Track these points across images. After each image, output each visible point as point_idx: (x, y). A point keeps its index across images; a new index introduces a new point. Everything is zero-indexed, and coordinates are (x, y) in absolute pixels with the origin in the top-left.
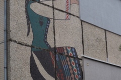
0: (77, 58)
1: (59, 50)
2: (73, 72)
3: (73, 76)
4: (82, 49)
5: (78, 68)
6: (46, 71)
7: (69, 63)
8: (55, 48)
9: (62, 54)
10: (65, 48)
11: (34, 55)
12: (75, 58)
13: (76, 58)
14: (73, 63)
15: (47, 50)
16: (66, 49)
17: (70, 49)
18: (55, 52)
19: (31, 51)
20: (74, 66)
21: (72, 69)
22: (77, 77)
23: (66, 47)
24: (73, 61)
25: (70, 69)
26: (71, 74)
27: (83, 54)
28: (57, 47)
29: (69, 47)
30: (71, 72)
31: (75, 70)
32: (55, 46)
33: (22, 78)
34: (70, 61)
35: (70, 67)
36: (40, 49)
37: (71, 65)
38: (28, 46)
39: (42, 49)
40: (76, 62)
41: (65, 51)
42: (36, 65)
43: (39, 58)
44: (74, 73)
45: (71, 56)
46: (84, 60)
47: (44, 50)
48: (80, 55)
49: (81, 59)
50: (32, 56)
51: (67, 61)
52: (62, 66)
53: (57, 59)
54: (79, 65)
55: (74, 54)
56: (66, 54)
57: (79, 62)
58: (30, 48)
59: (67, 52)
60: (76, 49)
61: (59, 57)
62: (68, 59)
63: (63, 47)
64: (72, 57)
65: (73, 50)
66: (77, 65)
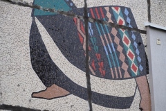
0: (136, 28)
2: (127, 58)
3: (125, 67)
4: (146, 11)
7: (117, 40)
8: (86, 9)
9: (100, 22)
10: (107, 9)
11: (38, 24)
12: (130, 29)
13: (132, 28)
14: (126, 39)
15: (68, 14)
16: (111, 11)
17: (118, 12)
18: (86, 18)
19: (33, 15)
20: (128, 46)
22: (135, 69)
23: (110, 7)
24: (125, 35)
25: (118, 53)
26: (121, 64)
27: (150, 20)
29: (116, 7)
31: (130, 54)
32: (86, 5)
35: (120, 49)
36: (51, 10)
37: (121, 44)
38: (26, 5)
39: (56, 11)
40: (134, 37)
41: (109, 15)
42: (43, 45)
45: (121, 26)
46: (151, 32)
47: (62, 12)
48: (141, 23)
49: (144, 32)
50: (34, 27)
51: (113, 37)
52: (101, 47)
53: (91, 32)
54: (140, 43)
55: (129, 20)
56: (110, 21)
58: (30, 10)
60: (133, 12)
62: (114, 31)
63: (103, 7)
64: (124, 28)
65: (126, 12)
66: (136, 45)
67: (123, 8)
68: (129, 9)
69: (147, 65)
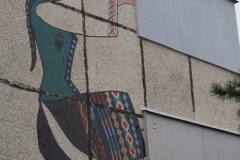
0: (133, 113)
1: (96, 98)
2: (126, 142)
3: (124, 150)
4: (143, 96)
5: (135, 135)
6: (71, 141)
7: (117, 124)
8: (88, 94)
9: (101, 106)
10: (107, 94)
11: (45, 108)
12: (128, 114)
13: (130, 113)
14: (124, 123)
15: (72, 99)
16: (111, 96)
17: (117, 97)
18: (88, 103)
19: (40, 100)
20: (127, 130)
21: (124, 135)
22: (133, 152)
23: (110, 92)
24: (124, 120)
25: (118, 137)
26: (120, 147)
27: (146, 105)
28: (91, 91)
29: (116, 92)
30: (122, 141)
31: (129, 138)
32: (88, 90)
33: (21, 156)
34: (119, 120)
35: (119, 132)
36: (56, 95)
37: (121, 128)
38: (33, 90)
39: (61, 96)
40: (132, 121)
41: (109, 100)
42: (49, 130)
43: (55, 114)
44: (126, 145)
45: (119, 111)
46: (147, 117)
47: (66, 98)
48: (139, 108)
49: (141, 116)
50: (41, 111)
51: (113, 121)
53: (93, 116)
54: (137, 127)
55: (127, 105)
56: (110, 105)
57: (136, 121)
58: (37, 95)
59: (113, 102)
60: (131, 96)
61: (95, 112)
62: (114, 116)
63: (103, 92)
64: (123, 112)
65: (125, 97)
66: (133, 128)
67: (121, 93)
68: (127, 94)
69: (144, 148)
